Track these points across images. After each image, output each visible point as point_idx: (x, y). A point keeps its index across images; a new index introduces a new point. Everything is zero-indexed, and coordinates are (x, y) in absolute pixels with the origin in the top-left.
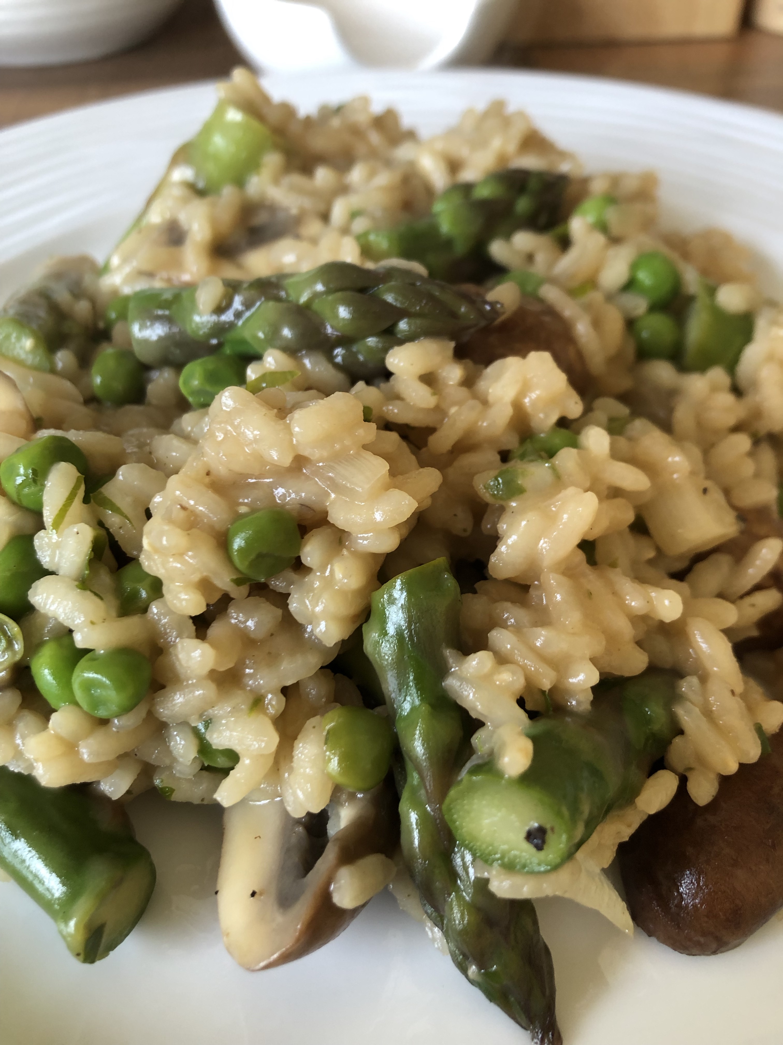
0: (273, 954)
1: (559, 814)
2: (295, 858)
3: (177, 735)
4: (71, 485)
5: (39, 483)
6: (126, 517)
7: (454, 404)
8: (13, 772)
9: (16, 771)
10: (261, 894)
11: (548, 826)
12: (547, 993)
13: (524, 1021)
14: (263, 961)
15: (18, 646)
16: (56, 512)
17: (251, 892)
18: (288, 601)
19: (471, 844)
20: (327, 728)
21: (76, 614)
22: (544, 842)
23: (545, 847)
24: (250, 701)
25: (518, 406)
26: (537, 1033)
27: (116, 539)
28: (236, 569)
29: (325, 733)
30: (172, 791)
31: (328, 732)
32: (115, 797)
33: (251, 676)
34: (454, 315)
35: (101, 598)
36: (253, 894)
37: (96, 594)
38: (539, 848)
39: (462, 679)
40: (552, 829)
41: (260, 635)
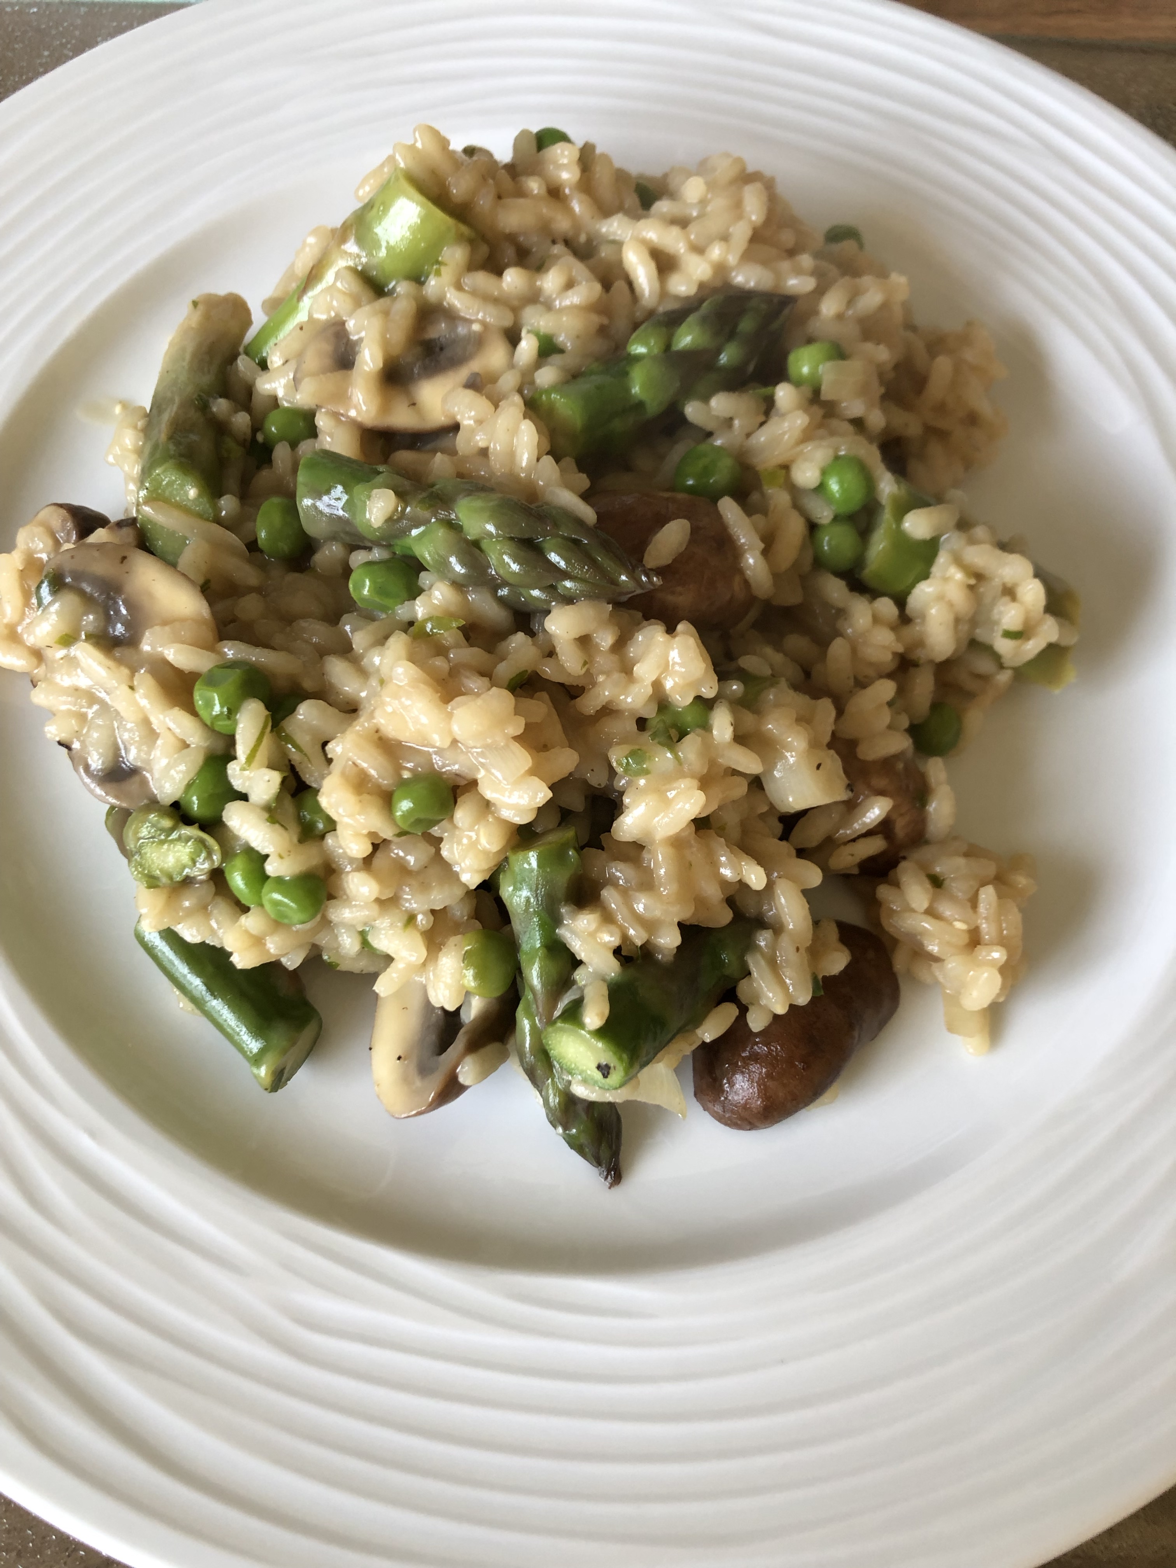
0: (412, 1111)
1: (620, 1059)
2: (433, 1038)
3: (344, 933)
4: (261, 725)
5: (232, 719)
6: (305, 755)
7: (603, 673)
8: (208, 944)
9: (212, 944)
10: (405, 1060)
11: (612, 1065)
12: (614, 1147)
13: (595, 1163)
14: (404, 1113)
15: (216, 858)
16: (248, 752)
17: (398, 1056)
18: (441, 846)
19: (561, 1061)
20: (466, 949)
21: (266, 844)
22: (608, 1073)
23: (609, 1076)
24: (406, 918)
25: (657, 685)
26: (603, 1171)
27: (297, 770)
28: (398, 826)
29: (463, 952)
30: (338, 965)
31: (466, 952)
32: (291, 968)
33: (407, 900)
34: (615, 582)
35: (286, 829)
36: (399, 1058)
37: (282, 826)
38: (605, 1076)
39: (573, 932)
40: (615, 1068)
41: (415, 869)
